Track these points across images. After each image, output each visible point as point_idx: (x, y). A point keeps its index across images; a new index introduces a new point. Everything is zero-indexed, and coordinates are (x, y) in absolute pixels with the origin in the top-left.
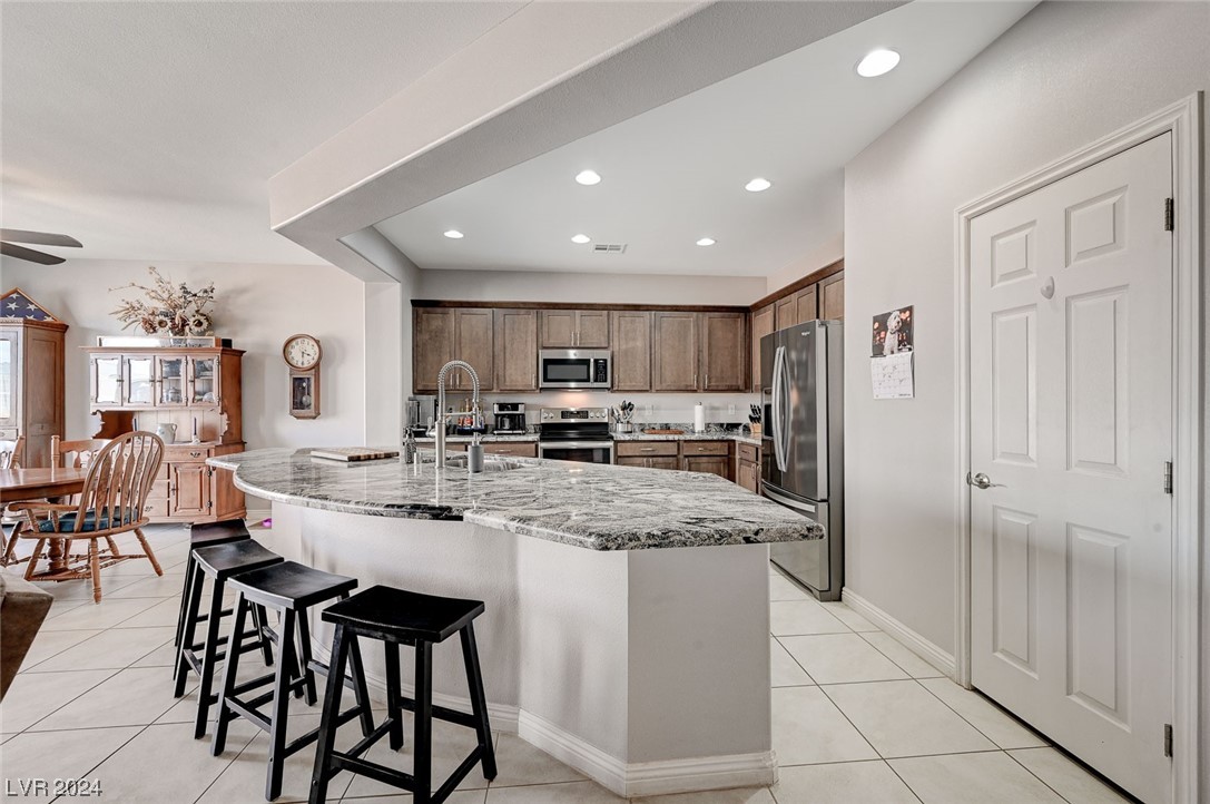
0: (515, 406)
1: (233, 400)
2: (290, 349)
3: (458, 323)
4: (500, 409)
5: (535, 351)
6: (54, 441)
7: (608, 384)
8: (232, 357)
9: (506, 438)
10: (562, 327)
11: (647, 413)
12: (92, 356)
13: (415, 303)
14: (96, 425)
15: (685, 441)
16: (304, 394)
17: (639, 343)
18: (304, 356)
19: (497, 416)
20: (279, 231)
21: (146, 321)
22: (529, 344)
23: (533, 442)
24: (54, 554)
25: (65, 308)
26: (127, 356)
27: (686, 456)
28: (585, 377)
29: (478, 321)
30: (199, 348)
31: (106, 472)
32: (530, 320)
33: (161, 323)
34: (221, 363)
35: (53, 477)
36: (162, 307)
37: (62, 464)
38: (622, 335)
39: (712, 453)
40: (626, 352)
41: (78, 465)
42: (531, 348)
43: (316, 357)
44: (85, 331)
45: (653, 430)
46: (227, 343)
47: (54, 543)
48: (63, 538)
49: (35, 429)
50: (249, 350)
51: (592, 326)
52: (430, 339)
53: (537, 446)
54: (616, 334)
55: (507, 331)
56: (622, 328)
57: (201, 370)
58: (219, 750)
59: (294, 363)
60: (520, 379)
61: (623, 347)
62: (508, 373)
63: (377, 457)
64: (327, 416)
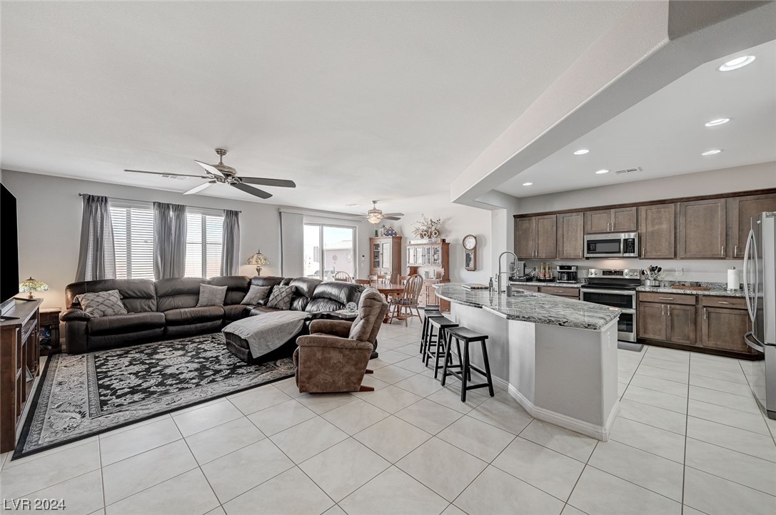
0: (570, 268)
1: (446, 263)
2: (465, 241)
3: (537, 224)
4: (560, 269)
5: (582, 235)
6: (398, 276)
7: (636, 254)
8: (445, 246)
9: (565, 285)
10: (600, 221)
11: (677, 274)
12: (408, 247)
13: (515, 217)
14: (408, 271)
15: (704, 295)
16: (472, 260)
17: (665, 226)
18: (470, 244)
19: (559, 272)
20: (454, 202)
21: (421, 234)
22: (579, 232)
23: (578, 288)
24: (398, 311)
25: (402, 231)
26: (416, 247)
27: (704, 307)
28: (618, 250)
29: (547, 223)
30: (435, 243)
31: (409, 286)
32: (578, 219)
33: (425, 235)
34: (442, 248)
35: (398, 287)
36: (425, 228)
37: (400, 284)
38: (649, 221)
39: (734, 307)
40: (652, 233)
41: (404, 284)
42: (580, 233)
43: (475, 244)
44: (406, 238)
45: (683, 285)
46: (444, 241)
47: (398, 308)
48: (400, 306)
49: (395, 272)
50: (451, 242)
51: (626, 217)
52: (523, 233)
53: (580, 290)
54: (644, 221)
55: (565, 226)
56: (649, 217)
57: (436, 252)
58: (427, 365)
59: (467, 247)
60: (572, 252)
61: (650, 229)
62: (565, 249)
63: (481, 288)
64: (479, 270)
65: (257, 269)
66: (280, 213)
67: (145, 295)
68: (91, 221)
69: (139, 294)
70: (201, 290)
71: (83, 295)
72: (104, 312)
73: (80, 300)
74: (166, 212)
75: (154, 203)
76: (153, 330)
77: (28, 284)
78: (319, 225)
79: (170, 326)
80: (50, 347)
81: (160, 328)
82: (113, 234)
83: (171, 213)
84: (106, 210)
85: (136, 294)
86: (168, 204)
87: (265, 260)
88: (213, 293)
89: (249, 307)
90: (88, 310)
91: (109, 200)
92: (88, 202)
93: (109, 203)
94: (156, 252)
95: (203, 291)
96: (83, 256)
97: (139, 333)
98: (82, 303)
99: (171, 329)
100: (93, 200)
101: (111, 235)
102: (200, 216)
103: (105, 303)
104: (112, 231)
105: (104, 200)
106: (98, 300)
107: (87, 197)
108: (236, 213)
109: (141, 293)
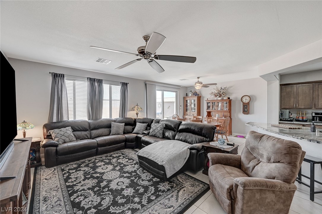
1: (230, 110)
2: (242, 99)
3: (298, 89)
4: (315, 115)
8: (230, 101)
12: (206, 102)
13: (281, 85)
14: (206, 114)
16: (246, 109)
18: (246, 100)
21: (215, 95)
25: (201, 93)
26: (212, 102)
29: (306, 88)
33: (218, 95)
36: (216, 92)
43: (249, 100)
46: (229, 98)
50: (233, 99)
52: (286, 94)
55: (319, 90)
59: (244, 102)
62: (320, 103)
64: (251, 114)
65: (136, 114)
66: (146, 84)
67: (84, 129)
68: (56, 88)
69: (81, 128)
70: (112, 125)
71: (53, 131)
72: (64, 140)
73: (51, 133)
74: (94, 83)
75: (88, 78)
76: (91, 150)
77: (22, 125)
78: (162, 90)
79: (99, 147)
80: (35, 162)
81: (95, 149)
82: (67, 95)
83: (96, 84)
84: (63, 82)
85: (80, 129)
86: (94, 79)
87: (141, 109)
88: (118, 127)
89: (139, 135)
90: (56, 139)
91: (65, 76)
92: (54, 77)
93: (65, 78)
94: (89, 105)
95: (113, 126)
96: (52, 108)
97: (84, 152)
98: (53, 135)
99: (100, 149)
100: (57, 76)
101: (66, 95)
102: (109, 85)
103: (65, 135)
104: (67, 93)
105: (62, 76)
106: (61, 133)
107: (54, 74)
108: (126, 84)
109: (82, 128)
